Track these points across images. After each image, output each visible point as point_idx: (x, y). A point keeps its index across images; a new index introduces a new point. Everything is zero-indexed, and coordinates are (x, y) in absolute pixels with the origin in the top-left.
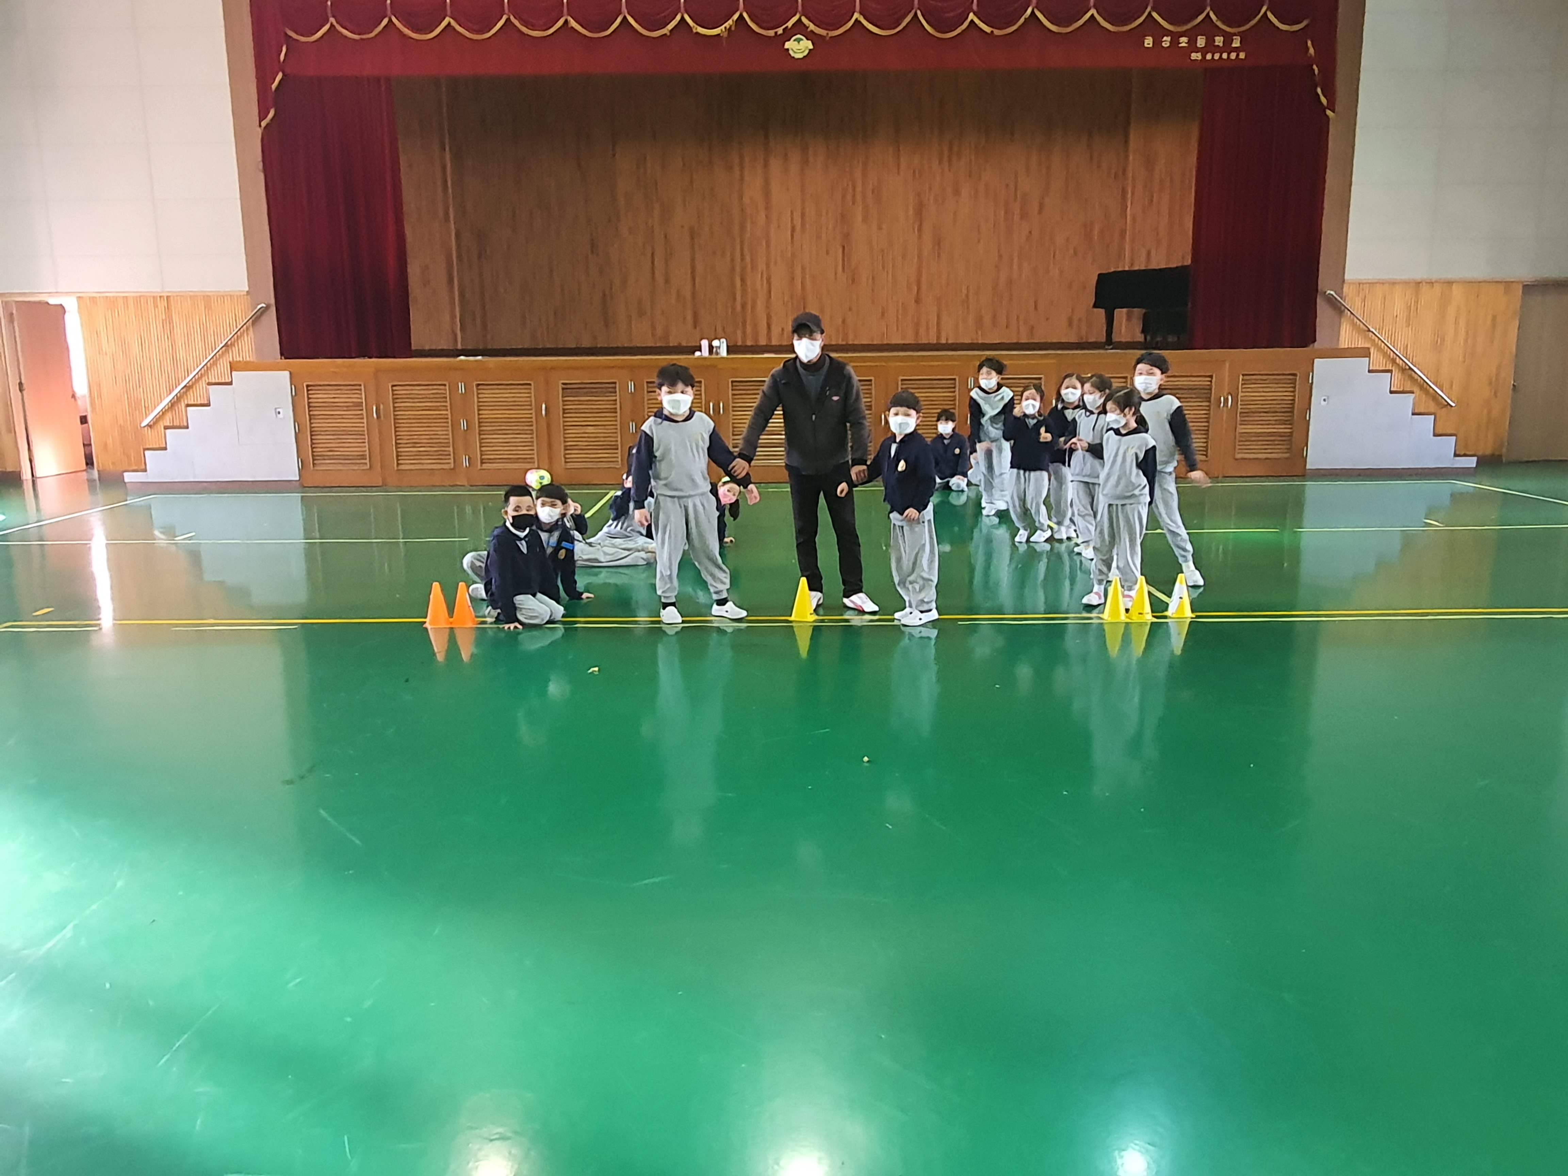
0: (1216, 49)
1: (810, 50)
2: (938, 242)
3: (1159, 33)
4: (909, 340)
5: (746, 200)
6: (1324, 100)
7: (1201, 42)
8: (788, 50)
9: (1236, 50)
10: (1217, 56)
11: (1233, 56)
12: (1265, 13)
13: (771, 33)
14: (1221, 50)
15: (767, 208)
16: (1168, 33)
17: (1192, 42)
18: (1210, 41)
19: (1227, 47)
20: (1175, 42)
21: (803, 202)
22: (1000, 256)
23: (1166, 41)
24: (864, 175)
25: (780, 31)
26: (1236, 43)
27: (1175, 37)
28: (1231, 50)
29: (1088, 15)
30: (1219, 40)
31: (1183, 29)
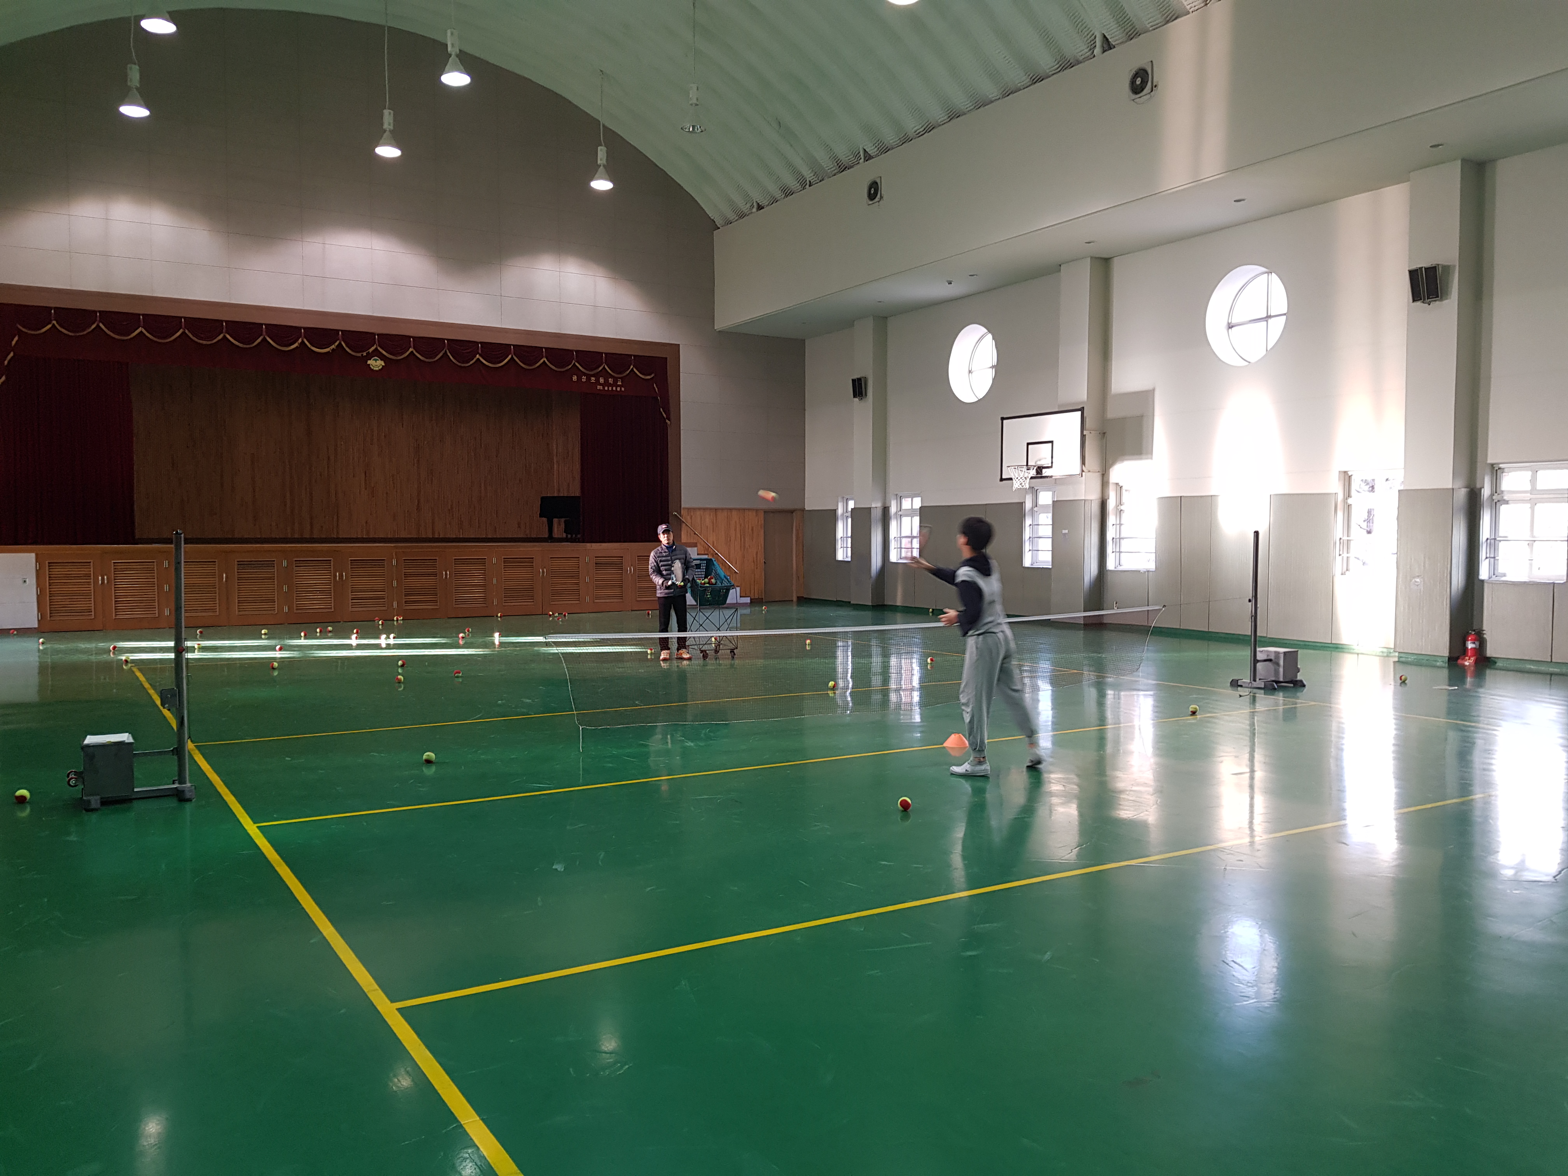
0: (610, 385)
1: (383, 366)
3: (580, 374)
6: (665, 416)
7: (602, 380)
8: (369, 365)
9: (619, 386)
10: (610, 388)
11: (619, 389)
12: (632, 369)
13: (359, 355)
16: (583, 374)
17: (597, 380)
18: (606, 381)
19: (615, 384)
20: (588, 379)
23: (584, 379)
25: (365, 354)
26: (620, 382)
27: (589, 377)
28: (617, 386)
29: (542, 361)
30: (611, 381)
31: (591, 373)
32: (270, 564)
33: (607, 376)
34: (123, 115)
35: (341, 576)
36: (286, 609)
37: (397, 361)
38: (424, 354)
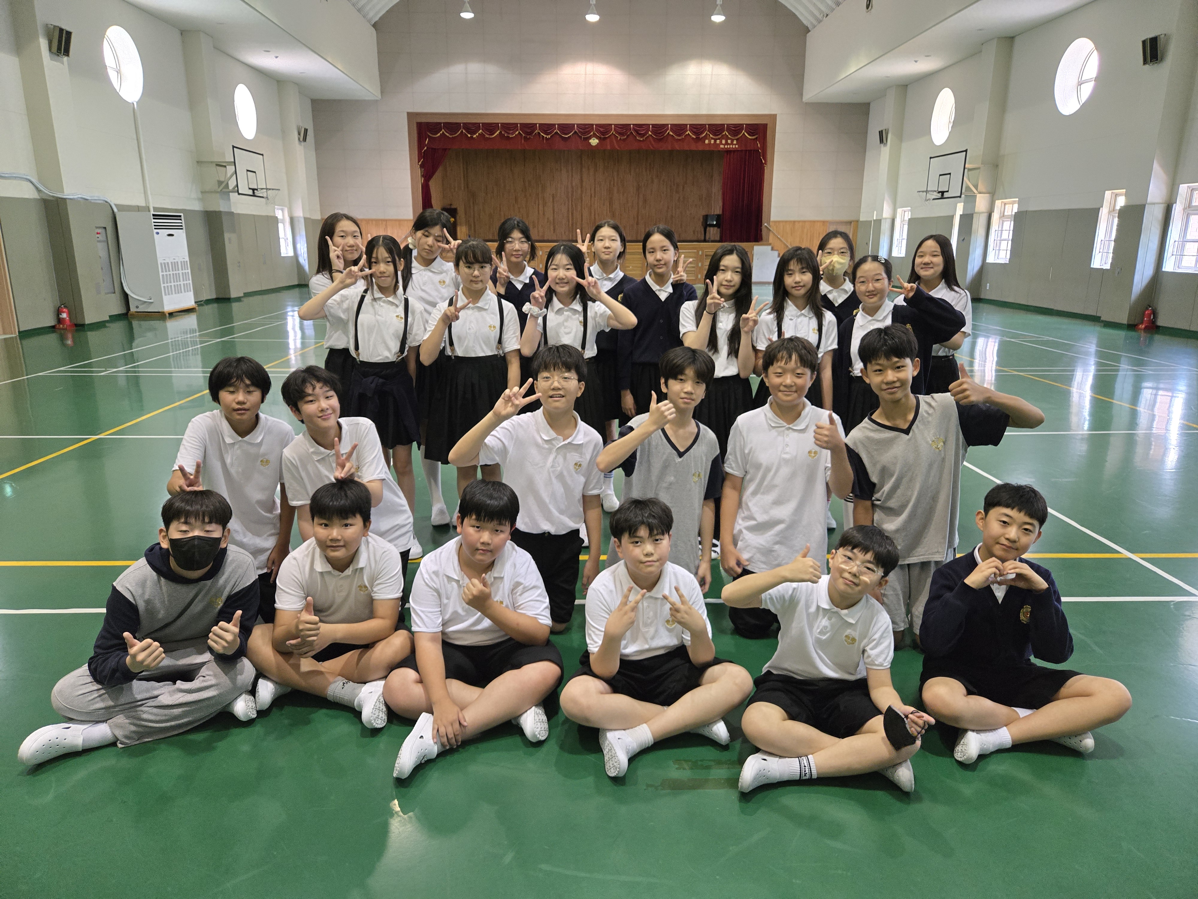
0: (728, 144)
1: (597, 142)
2: (645, 201)
3: (710, 139)
4: (634, 239)
5: (574, 184)
6: (763, 161)
7: (724, 142)
8: (591, 142)
10: (729, 147)
12: (744, 133)
13: (585, 137)
14: (730, 144)
15: (582, 187)
16: (712, 138)
17: (721, 142)
18: (726, 142)
19: (732, 144)
21: (595, 184)
22: (668, 208)
23: (712, 141)
24: (618, 175)
25: (588, 136)
26: (735, 142)
27: (715, 140)
29: (687, 132)
30: (729, 141)
31: (717, 137)
33: (726, 138)
34: (462, 18)
37: (605, 139)
38: (620, 134)
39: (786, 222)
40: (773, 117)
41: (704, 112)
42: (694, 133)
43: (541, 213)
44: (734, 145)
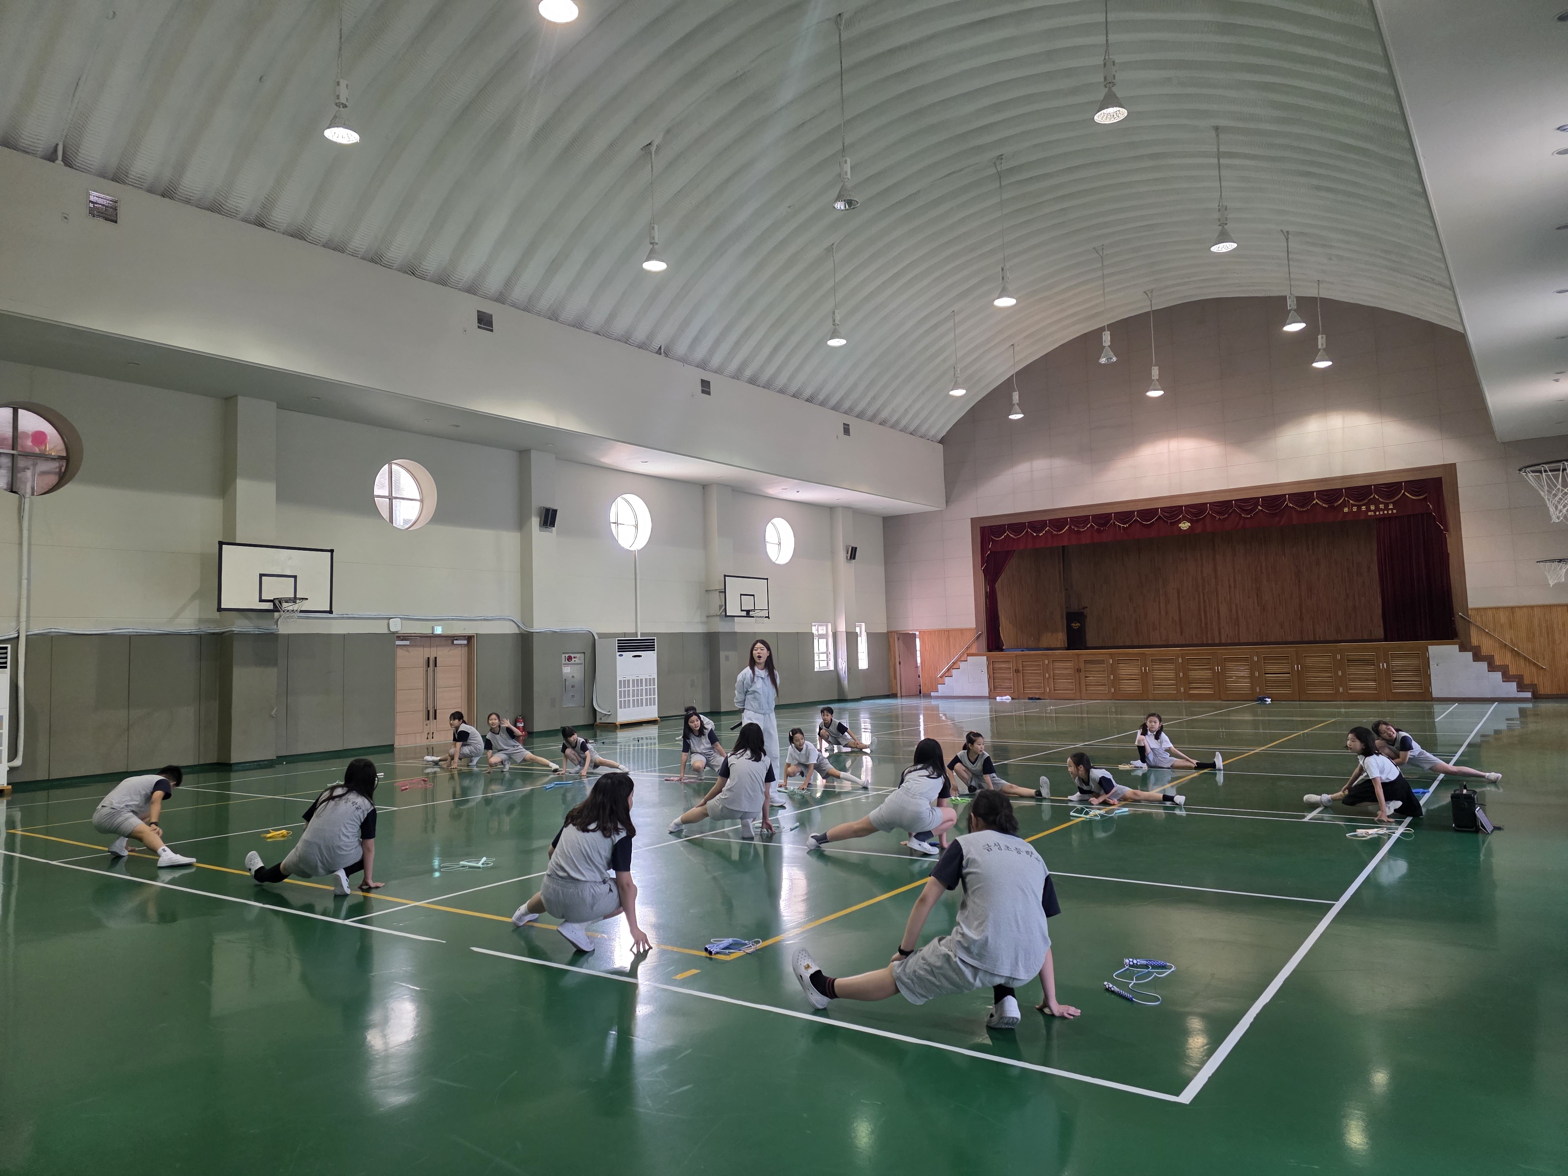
0: (1381, 510)
1: (1189, 526)
2: (1310, 589)
3: (1350, 506)
6: (1442, 527)
7: (1372, 508)
8: (1180, 527)
9: (1392, 509)
10: (1381, 513)
11: (1390, 512)
12: (1404, 493)
13: (1173, 521)
14: (1383, 510)
15: (1216, 578)
16: (1353, 505)
17: (1368, 508)
18: (1377, 507)
19: (1386, 509)
23: (1355, 509)
25: (1176, 520)
26: (1391, 507)
27: (1359, 507)
28: (1388, 510)
29: (1314, 502)
30: (1382, 506)
31: (1362, 503)
32: (1101, 662)
33: (1376, 503)
34: (1010, 419)
35: (1145, 669)
36: (1113, 690)
37: (1197, 521)
38: (1218, 513)
39: (1497, 608)
40: (1452, 467)
41: (1337, 472)
42: (1324, 501)
43: (1163, 613)
44: (1392, 510)
